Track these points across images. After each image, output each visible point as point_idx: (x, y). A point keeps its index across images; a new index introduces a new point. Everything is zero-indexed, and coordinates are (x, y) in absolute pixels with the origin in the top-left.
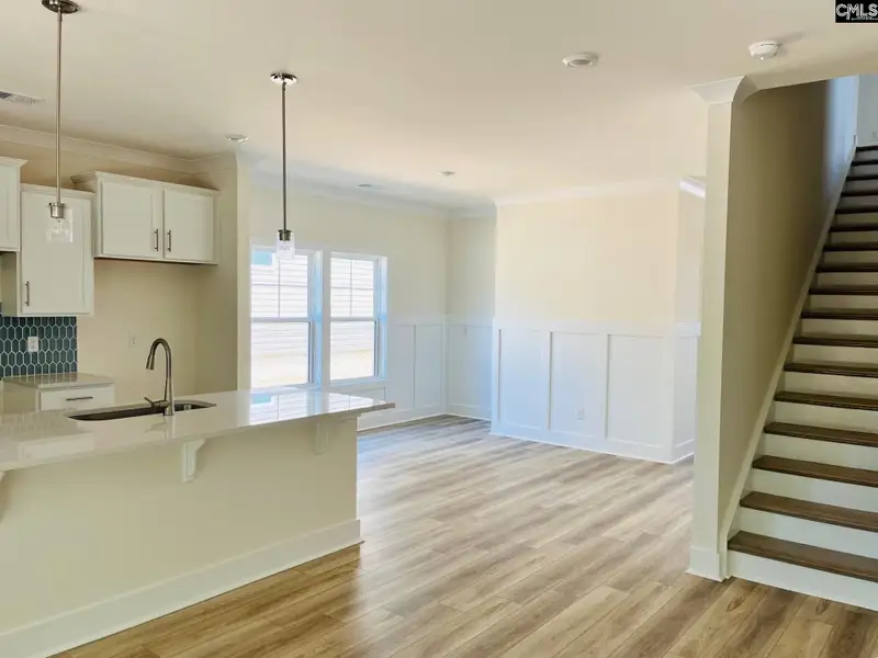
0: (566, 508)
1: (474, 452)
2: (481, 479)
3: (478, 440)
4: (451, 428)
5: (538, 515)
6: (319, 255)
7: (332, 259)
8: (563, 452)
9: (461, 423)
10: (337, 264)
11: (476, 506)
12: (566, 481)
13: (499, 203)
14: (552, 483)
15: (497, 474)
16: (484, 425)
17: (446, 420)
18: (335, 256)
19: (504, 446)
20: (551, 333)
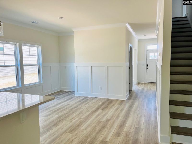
0: (108, 120)
1: (73, 102)
2: (78, 112)
3: (72, 98)
4: (64, 95)
5: (101, 125)
6: (18, 45)
7: (22, 46)
8: (96, 99)
9: (66, 93)
10: (24, 48)
11: (80, 124)
12: (103, 110)
13: (74, 30)
14: (100, 111)
15: (82, 110)
16: (73, 93)
17: (60, 93)
18: (23, 45)
19: (80, 99)
20: (92, 67)
